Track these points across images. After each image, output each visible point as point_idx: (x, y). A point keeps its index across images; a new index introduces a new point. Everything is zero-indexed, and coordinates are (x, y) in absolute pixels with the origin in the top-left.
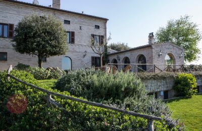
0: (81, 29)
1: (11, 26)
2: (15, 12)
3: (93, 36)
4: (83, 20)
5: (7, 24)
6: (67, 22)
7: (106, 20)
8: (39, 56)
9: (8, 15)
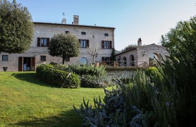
0: (93, 37)
1: (48, 39)
2: (50, 31)
3: (103, 42)
4: (95, 30)
5: (45, 38)
6: (84, 33)
7: (113, 29)
8: (63, 57)
9: (47, 33)
